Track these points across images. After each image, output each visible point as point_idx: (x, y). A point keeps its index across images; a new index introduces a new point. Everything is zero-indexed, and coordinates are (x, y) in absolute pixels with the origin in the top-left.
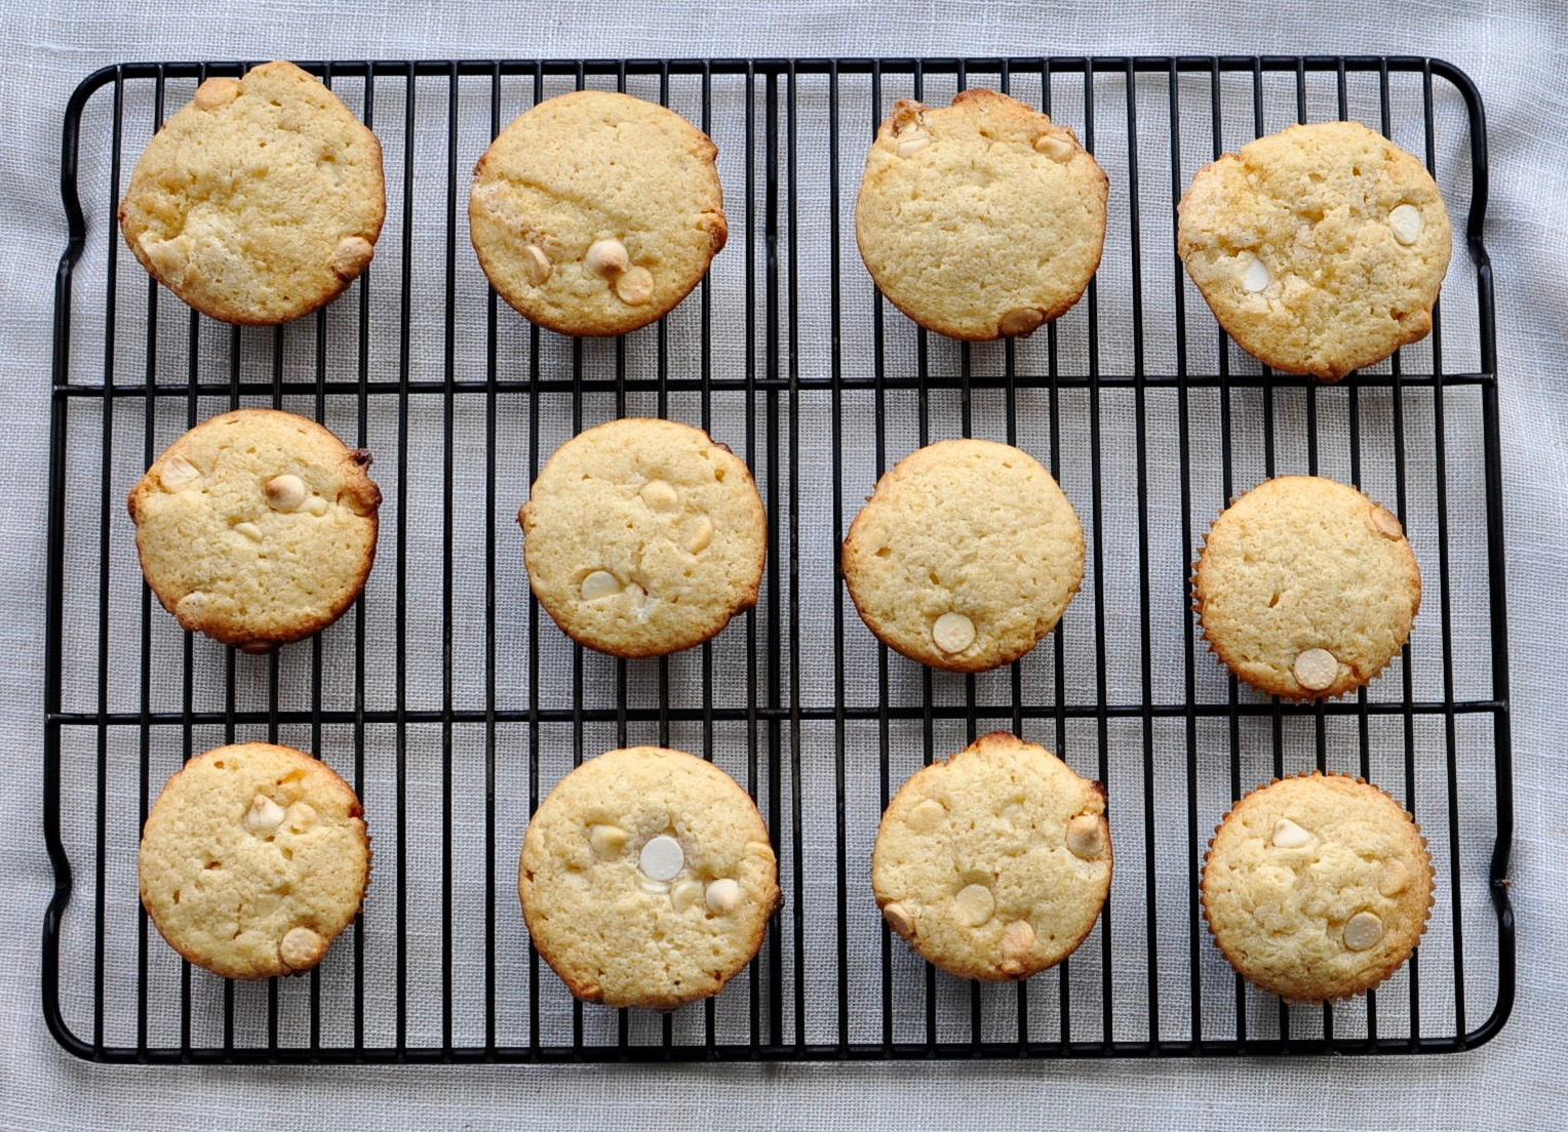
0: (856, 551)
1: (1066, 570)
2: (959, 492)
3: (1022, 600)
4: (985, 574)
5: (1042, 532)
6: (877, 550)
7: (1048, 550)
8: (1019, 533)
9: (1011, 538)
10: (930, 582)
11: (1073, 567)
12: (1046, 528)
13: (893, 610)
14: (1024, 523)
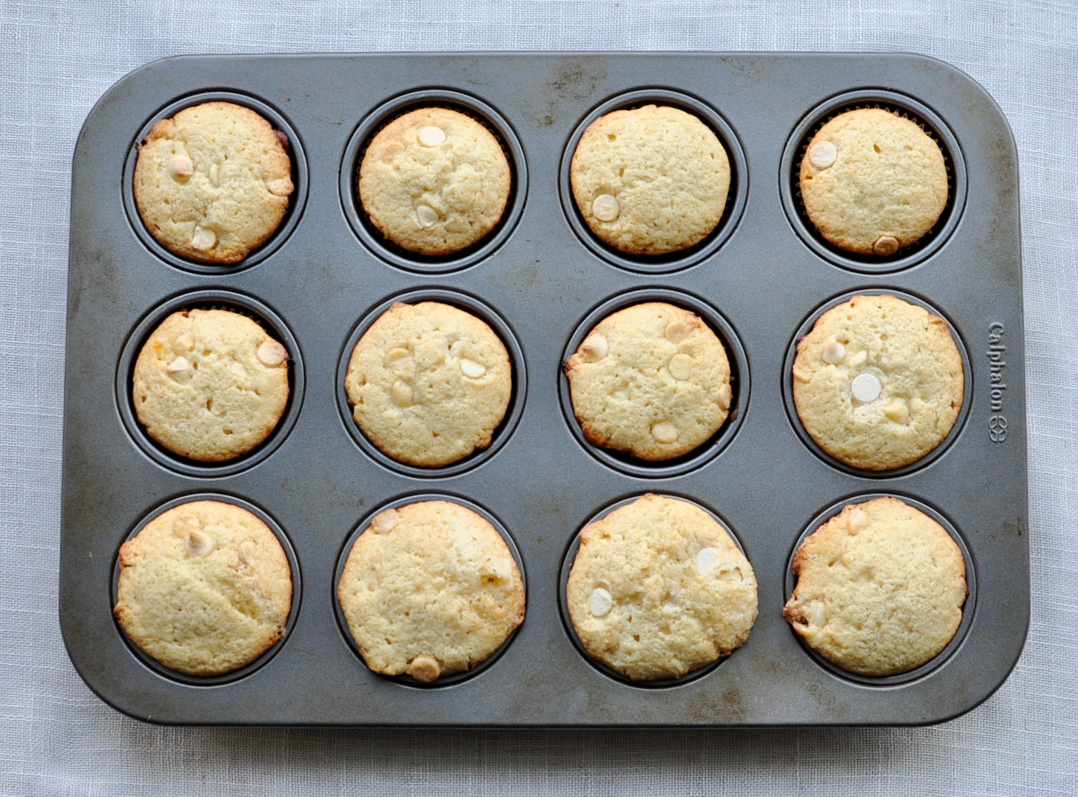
0: (601, 125)
1: (689, 233)
2: (676, 144)
3: (652, 225)
4: (647, 194)
5: (696, 203)
6: (610, 133)
7: (689, 214)
8: (684, 192)
9: (677, 190)
10: (618, 171)
11: (695, 235)
12: (700, 203)
13: (589, 168)
14: (691, 190)
